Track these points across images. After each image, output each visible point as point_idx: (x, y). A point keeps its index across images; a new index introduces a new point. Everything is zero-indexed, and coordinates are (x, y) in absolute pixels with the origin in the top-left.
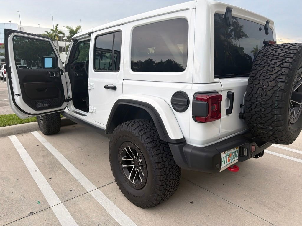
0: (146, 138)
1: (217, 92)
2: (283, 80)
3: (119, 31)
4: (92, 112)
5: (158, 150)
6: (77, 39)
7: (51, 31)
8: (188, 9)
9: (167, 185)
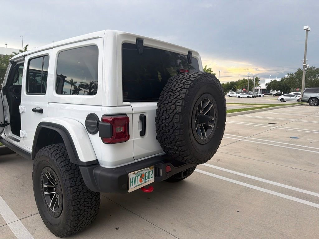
0: (61, 162)
1: (125, 114)
2: (180, 104)
3: (47, 55)
4: (23, 137)
5: (72, 174)
6: (15, 61)
7: (19, 52)
8: (98, 38)
9: (81, 210)
